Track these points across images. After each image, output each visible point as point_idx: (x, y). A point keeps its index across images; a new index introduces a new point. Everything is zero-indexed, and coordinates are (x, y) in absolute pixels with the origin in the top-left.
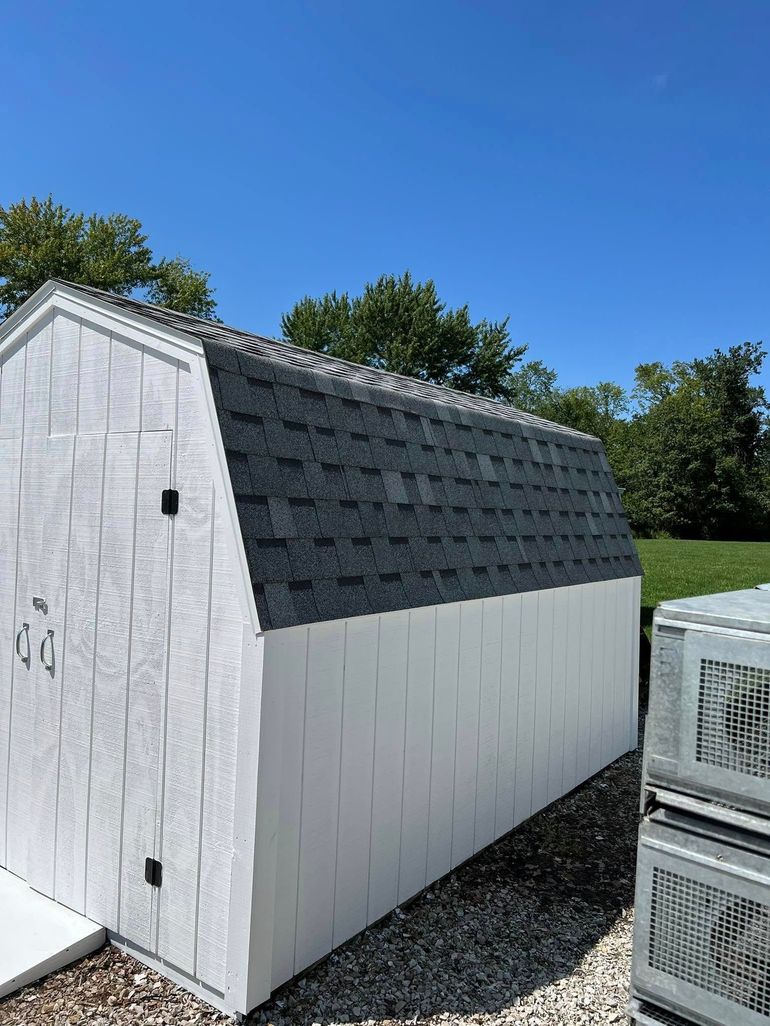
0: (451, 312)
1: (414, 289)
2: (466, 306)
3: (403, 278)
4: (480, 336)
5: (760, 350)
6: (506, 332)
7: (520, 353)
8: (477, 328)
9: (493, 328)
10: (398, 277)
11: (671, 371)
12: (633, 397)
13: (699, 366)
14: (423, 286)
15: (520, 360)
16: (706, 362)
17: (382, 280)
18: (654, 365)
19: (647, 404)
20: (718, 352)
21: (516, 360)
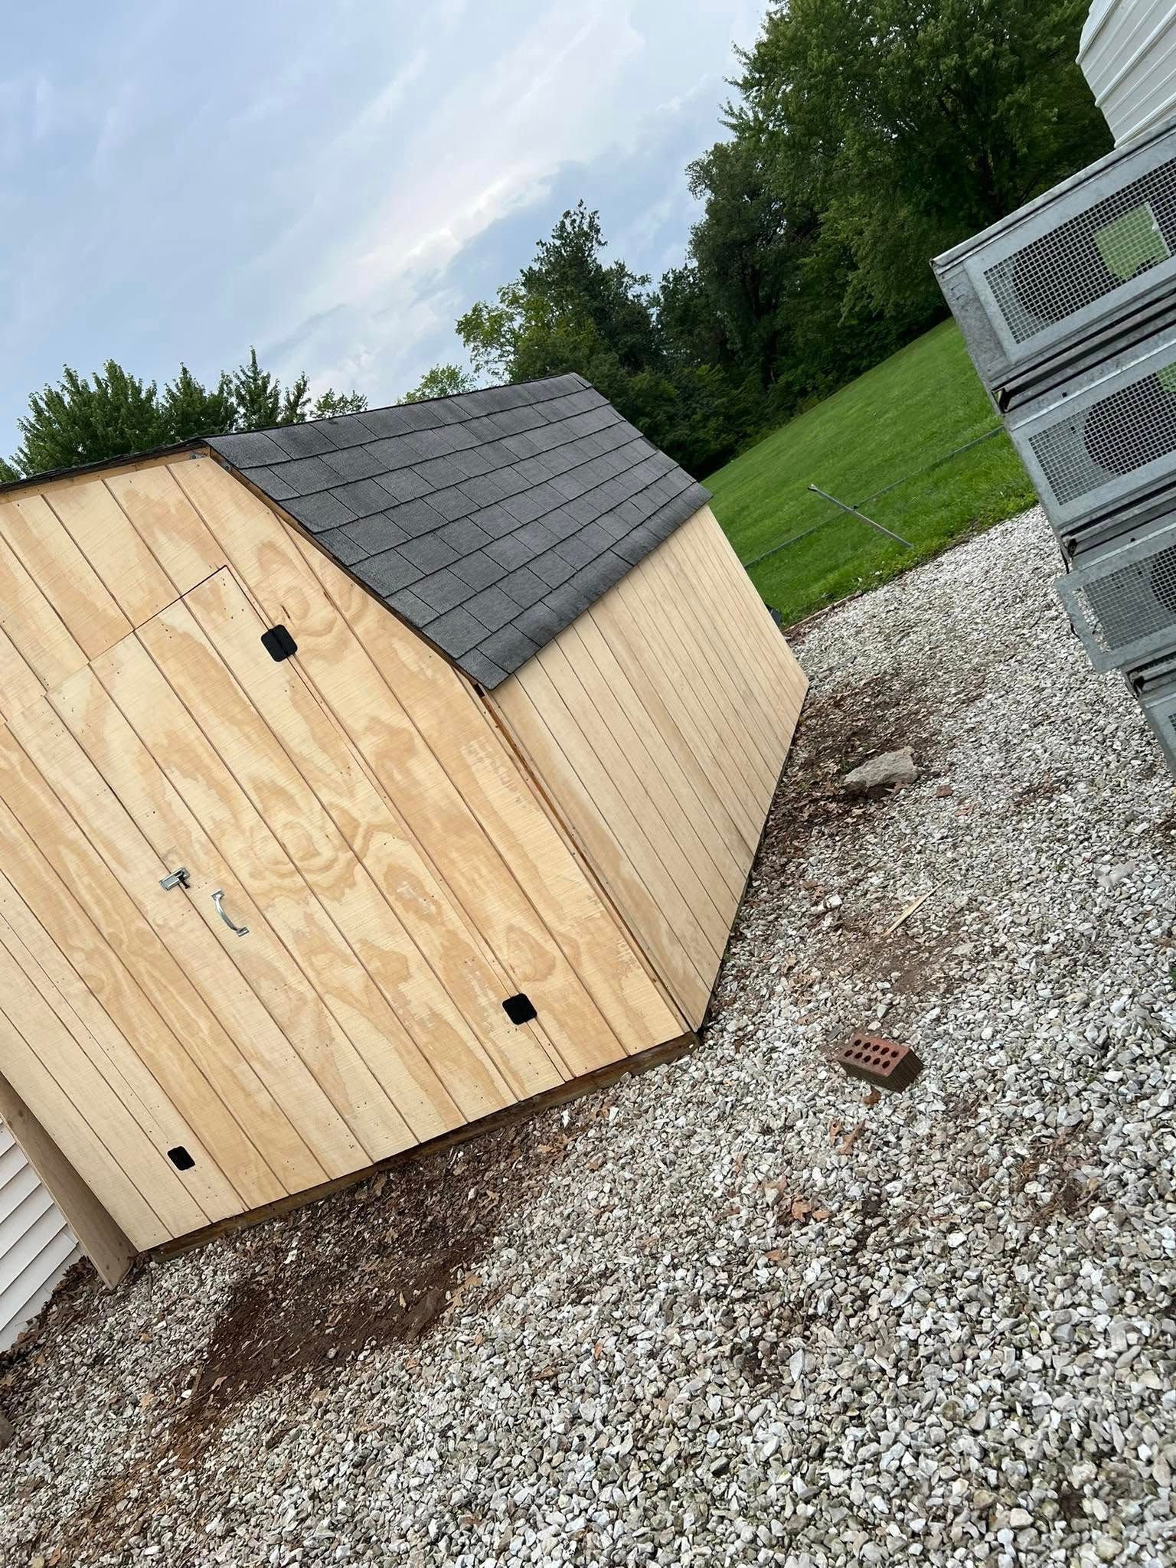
0: (169, 391)
1: (93, 388)
2: (184, 369)
3: (65, 381)
4: (233, 400)
5: (587, 213)
6: (264, 374)
7: (301, 390)
8: (221, 391)
9: (243, 378)
10: (57, 383)
11: (502, 306)
12: (477, 369)
13: (531, 279)
14: (104, 375)
15: (309, 400)
16: (536, 267)
17: (35, 403)
18: (475, 310)
19: (501, 367)
20: (543, 245)
21: (304, 403)
